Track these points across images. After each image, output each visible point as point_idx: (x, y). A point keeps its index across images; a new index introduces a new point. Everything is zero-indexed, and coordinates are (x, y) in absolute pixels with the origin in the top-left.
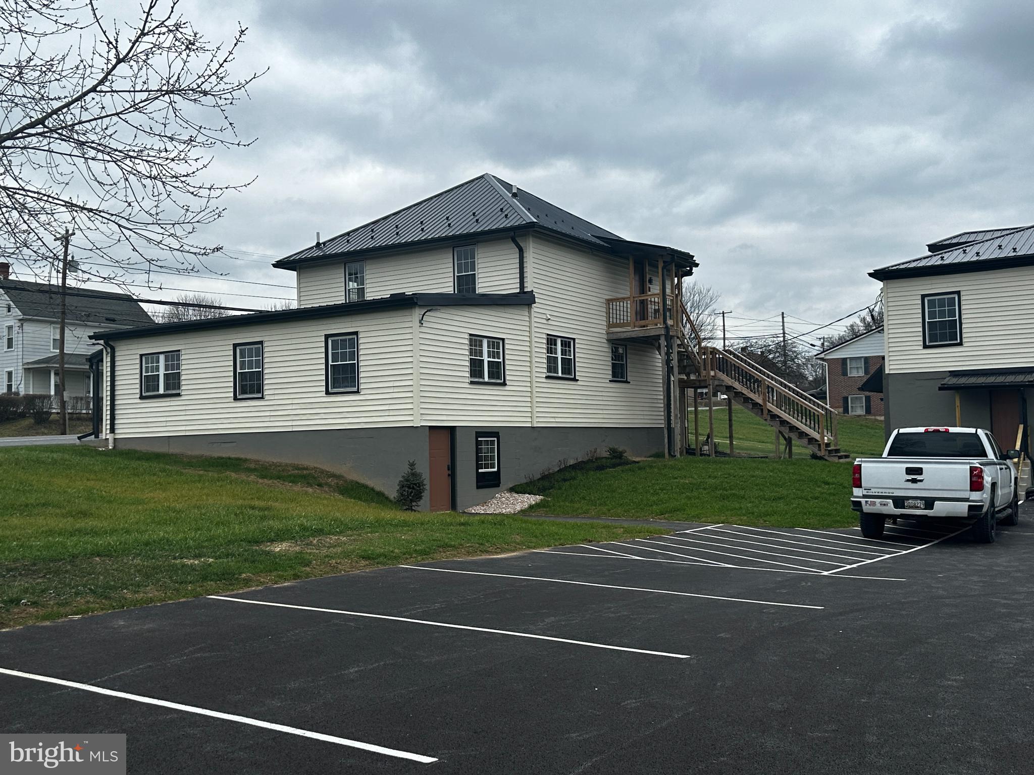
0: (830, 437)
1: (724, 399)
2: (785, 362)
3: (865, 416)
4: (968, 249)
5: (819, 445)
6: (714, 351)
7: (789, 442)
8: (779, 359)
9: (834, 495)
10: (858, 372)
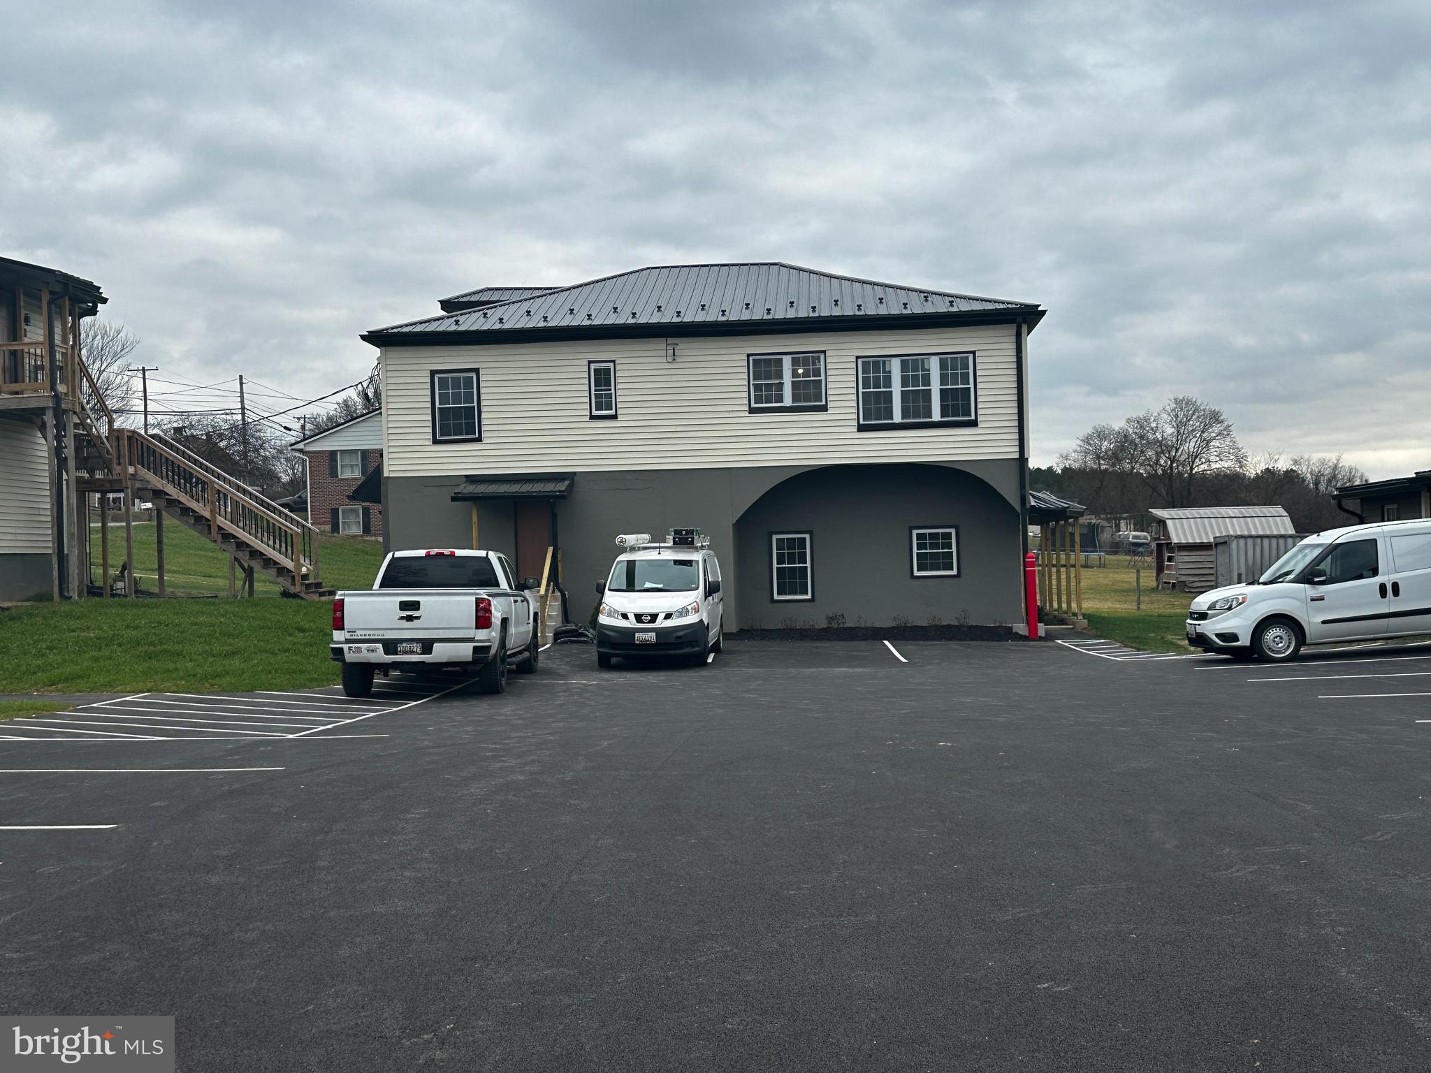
0: (309, 566)
1: (147, 509)
2: (244, 454)
3: (362, 536)
4: (489, 312)
5: (293, 577)
6: (133, 435)
7: (249, 573)
8: (236, 448)
9: (311, 645)
10: (352, 472)
